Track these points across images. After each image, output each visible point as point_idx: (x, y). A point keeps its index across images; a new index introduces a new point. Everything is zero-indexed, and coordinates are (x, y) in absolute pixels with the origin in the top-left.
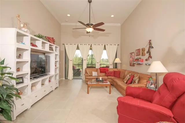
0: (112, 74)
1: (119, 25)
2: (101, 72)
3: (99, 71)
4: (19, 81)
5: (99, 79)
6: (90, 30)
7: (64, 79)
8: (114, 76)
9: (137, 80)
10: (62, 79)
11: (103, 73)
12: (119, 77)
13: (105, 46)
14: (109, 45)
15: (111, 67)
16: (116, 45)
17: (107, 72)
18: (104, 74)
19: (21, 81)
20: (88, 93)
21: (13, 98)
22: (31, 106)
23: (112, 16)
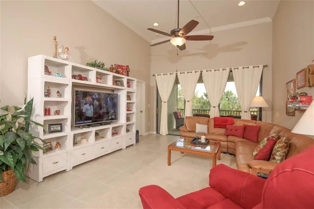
0: (240, 132)
1: (268, 20)
2: (216, 126)
3: (212, 123)
4: (56, 129)
5: (200, 139)
6: (178, 41)
7: (155, 133)
8: (243, 138)
9: (278, 153)
10: (151, 132)
11: (220, 129)
12: (256, 140)
13: (231, 71)
14: (240, 68)
15: (246, 117)
16: (258, 67)
17: (228, 126)
18: (222, 131)
19: (59, 128)
20: (169, 164)
21: (38, 150)
22: (74, 167)
23: (242, 4)
